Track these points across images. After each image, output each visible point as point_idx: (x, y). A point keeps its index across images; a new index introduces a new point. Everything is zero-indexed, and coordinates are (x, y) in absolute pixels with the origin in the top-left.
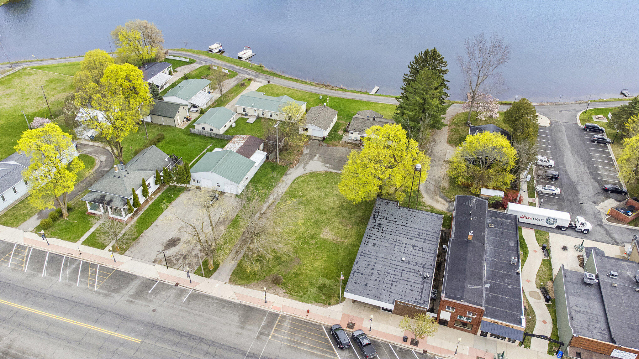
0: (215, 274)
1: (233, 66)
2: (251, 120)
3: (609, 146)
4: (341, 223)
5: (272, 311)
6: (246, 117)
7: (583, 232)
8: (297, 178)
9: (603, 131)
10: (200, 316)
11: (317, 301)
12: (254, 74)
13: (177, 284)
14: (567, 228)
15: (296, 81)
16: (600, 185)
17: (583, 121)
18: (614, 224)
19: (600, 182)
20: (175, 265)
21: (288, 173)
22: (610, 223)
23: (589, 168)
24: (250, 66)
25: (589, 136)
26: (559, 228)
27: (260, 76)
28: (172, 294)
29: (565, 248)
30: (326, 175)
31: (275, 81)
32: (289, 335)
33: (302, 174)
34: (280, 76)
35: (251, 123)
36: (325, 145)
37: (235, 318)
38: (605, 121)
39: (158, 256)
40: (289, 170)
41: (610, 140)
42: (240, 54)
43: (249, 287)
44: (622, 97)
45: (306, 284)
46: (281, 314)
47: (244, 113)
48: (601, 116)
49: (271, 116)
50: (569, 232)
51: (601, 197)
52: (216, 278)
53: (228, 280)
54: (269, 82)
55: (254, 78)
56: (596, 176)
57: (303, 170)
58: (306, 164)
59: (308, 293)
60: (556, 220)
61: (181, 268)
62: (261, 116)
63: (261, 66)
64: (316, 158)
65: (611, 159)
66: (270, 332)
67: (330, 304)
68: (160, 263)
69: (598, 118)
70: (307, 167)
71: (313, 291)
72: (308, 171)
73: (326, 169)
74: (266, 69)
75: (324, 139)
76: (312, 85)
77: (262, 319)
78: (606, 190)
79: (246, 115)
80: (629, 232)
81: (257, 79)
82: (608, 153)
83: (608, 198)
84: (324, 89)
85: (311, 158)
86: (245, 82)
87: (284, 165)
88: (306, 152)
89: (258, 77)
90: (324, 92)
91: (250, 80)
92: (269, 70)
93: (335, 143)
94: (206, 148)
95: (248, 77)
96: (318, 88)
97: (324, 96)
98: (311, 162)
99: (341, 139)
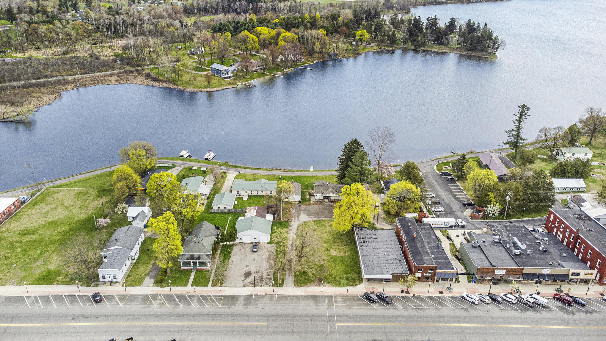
0: (285, 284)
1: (206, 165)
2: (246, 198)
3: (457, 182)
4: (338, 246)
5: (327, 295)
6: (241, 197)
7: (462, 227)
8: (298, 227)
9: (451, 175)
10: (290, 306)
11: (349, 285)
12: (225, 169)
13: (266, 294)
14: (455, 226)
15: (257, 169)
16: (461, 203)
17: (438, 170)
18: (474, 221)
19: (460, 201)
20: (257, 285)
21: (291, 225)
22: (472, 220)
23: (452, 195)
24: (218, 163)
25: (445, 178)
26: (451, 227)
28: (266, 299)
29: (457, 236)
30: (314, 222)
31: (243, 171)
32: (344, 303)
33: (299, 224)
34: (244, 168)
35: (246, 200)
36: (302, 205)
37: (310, 302)
38: (450, 169)
39: (244, 283)
40: (290, 223)
41: (456, 179)
42: (206, 157)
43: (308, 287)
44: (452, 154)
45: (338, 279)
46: (333, 295)
47: (238, 194)
48: (447, 166)
49: (257, 193)
50: (456, 228)
51: (464, 209)
52: (286, 286)
53: (294, 286)
54: (239, 172)
55: (226, 171)
56: (457, 199)
57: (298, 222)
58: (298, 218)
59: (342, 283)
60: (448, 223)
61: (263, 286)
62: (250, 194)
63: (226, 163)
64: (302, 214)
65: (460, 189)
66: (333, 304)
67: (356, 285)
68: (247, 286)
69: (446, 168)
70: (300, 219)
71: (344, 281)
72: (302, 222)
73: (312, 219)
74: (230, 164)
75: (300, 202)
76: (269, 170)
77: (325, 300)
78: (464, 205)
80: (482, 223)
81: (229, 172)
82: (458, 186)
83: (467, 208)
84: (279, 172)
85: (299, 214)
86: (223, 174)
87: (285, 220)
88: (294, 211)
89: (229, 170)
90: (280, 173)
91: (225, 173)
92: (234, 165)
93: (308, 203)
94: (228, 219)
95: (222, 171)
96: (275, 172)
97: (282, 176)
98: (300, 216)
99: (310, 200)
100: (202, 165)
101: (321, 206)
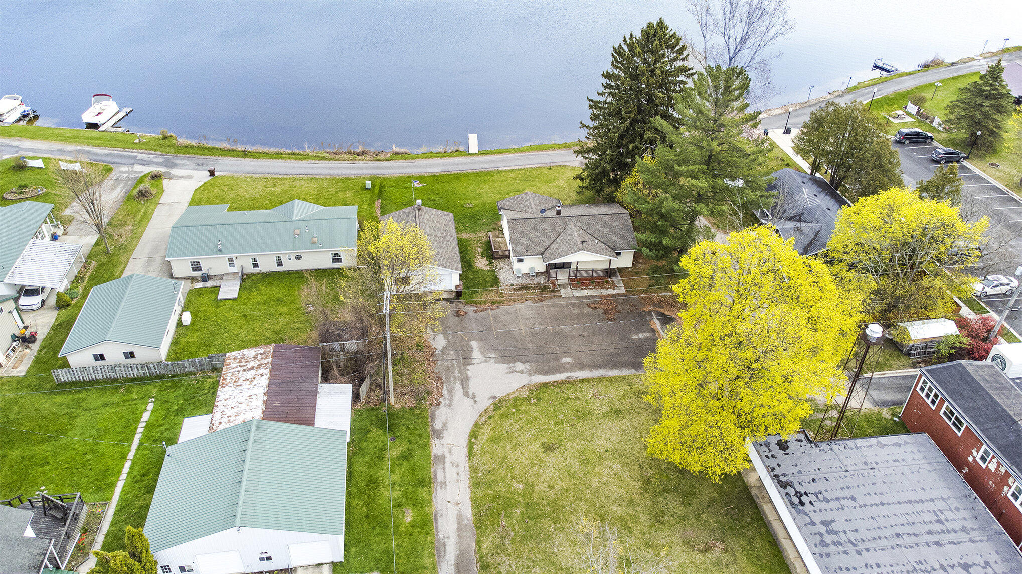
1: (86, 148)
2: (230, 290)
3: (968, 164)
6: (209, 284)
8: (474, 434)
9: (931, 138)
12: (160, 160)
15: (278, 155)
21: (438, 425)
24: (137, 141)
25: (919, 152)
27: (178, 162)
30: (539, 399)
31: (226, 166)
33: (475, 417)
34: (231, 153)
35: (234, 299)
36: (470, 309)
38: (909, 119)
40: (433, 417)
42: (88, 117)
47: (198, 274)
48: (900, 112)
49: (280, 264)
54: (212, 173)
55: (163, 170)
57: (469, 402)
58: (465, 381)
62: (250, 269)
63: (165, 138)
64: (476, 354)
69: (897, 117)
70: (473, 387)
72: (485, 403)
73: (524, 380)
74: (183, 141)
75: (459, 294)
76: (324, 158)
79: (205, 278)
81: (174, 172)
82: (981, 178)
84: (361, 164)
85: (466, 359)
86: (146, 185)
87: (410, 402)
88: (439, 342)
89: (173, 166)
90: (365, 169)
91: (156, 177)
92: (194, 143)
93: (491, 296)
94: (137, 421)
95: (147, 170)
96: (345, 164)
97: (373, 179)
98: (472, 370)
99: (496, 281)
100: (70, 148)
101: (548, 307)
